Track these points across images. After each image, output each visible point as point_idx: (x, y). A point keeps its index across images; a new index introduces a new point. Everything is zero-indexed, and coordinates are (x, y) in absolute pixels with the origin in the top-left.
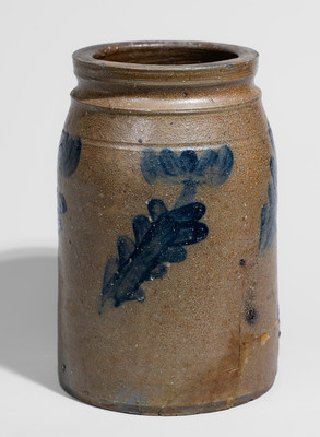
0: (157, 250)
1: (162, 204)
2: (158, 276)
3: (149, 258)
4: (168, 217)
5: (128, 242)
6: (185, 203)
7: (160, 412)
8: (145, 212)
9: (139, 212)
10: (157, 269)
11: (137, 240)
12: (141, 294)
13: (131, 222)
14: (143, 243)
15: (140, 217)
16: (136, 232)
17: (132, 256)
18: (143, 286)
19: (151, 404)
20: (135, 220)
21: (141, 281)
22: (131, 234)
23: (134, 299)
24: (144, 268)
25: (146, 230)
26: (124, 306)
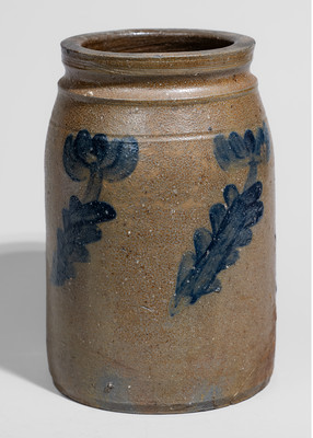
0: (231, 237)
1: (235, 188)
2: (232, 263)
3: (225, 246)
4: (240, 201)
5: (205, 234)
6: (251, 184)
7: (231, 401)
8: (221, 200)
9: (216, 201)
10: (231, 256)
11: (214, 230)
12: (218, 285)
13: (208, 213)
14: (219, 232)
15: (216, 206)
16: (213, 222)
17: (209, 248)
18: (219, 276)
19: (226, 395)
20: (212, 211)
21: (218, 271)
22: (207, 225)
23: (211, 291)
24: (220, 257)
25: (221, 219)
26: (200, 301)
